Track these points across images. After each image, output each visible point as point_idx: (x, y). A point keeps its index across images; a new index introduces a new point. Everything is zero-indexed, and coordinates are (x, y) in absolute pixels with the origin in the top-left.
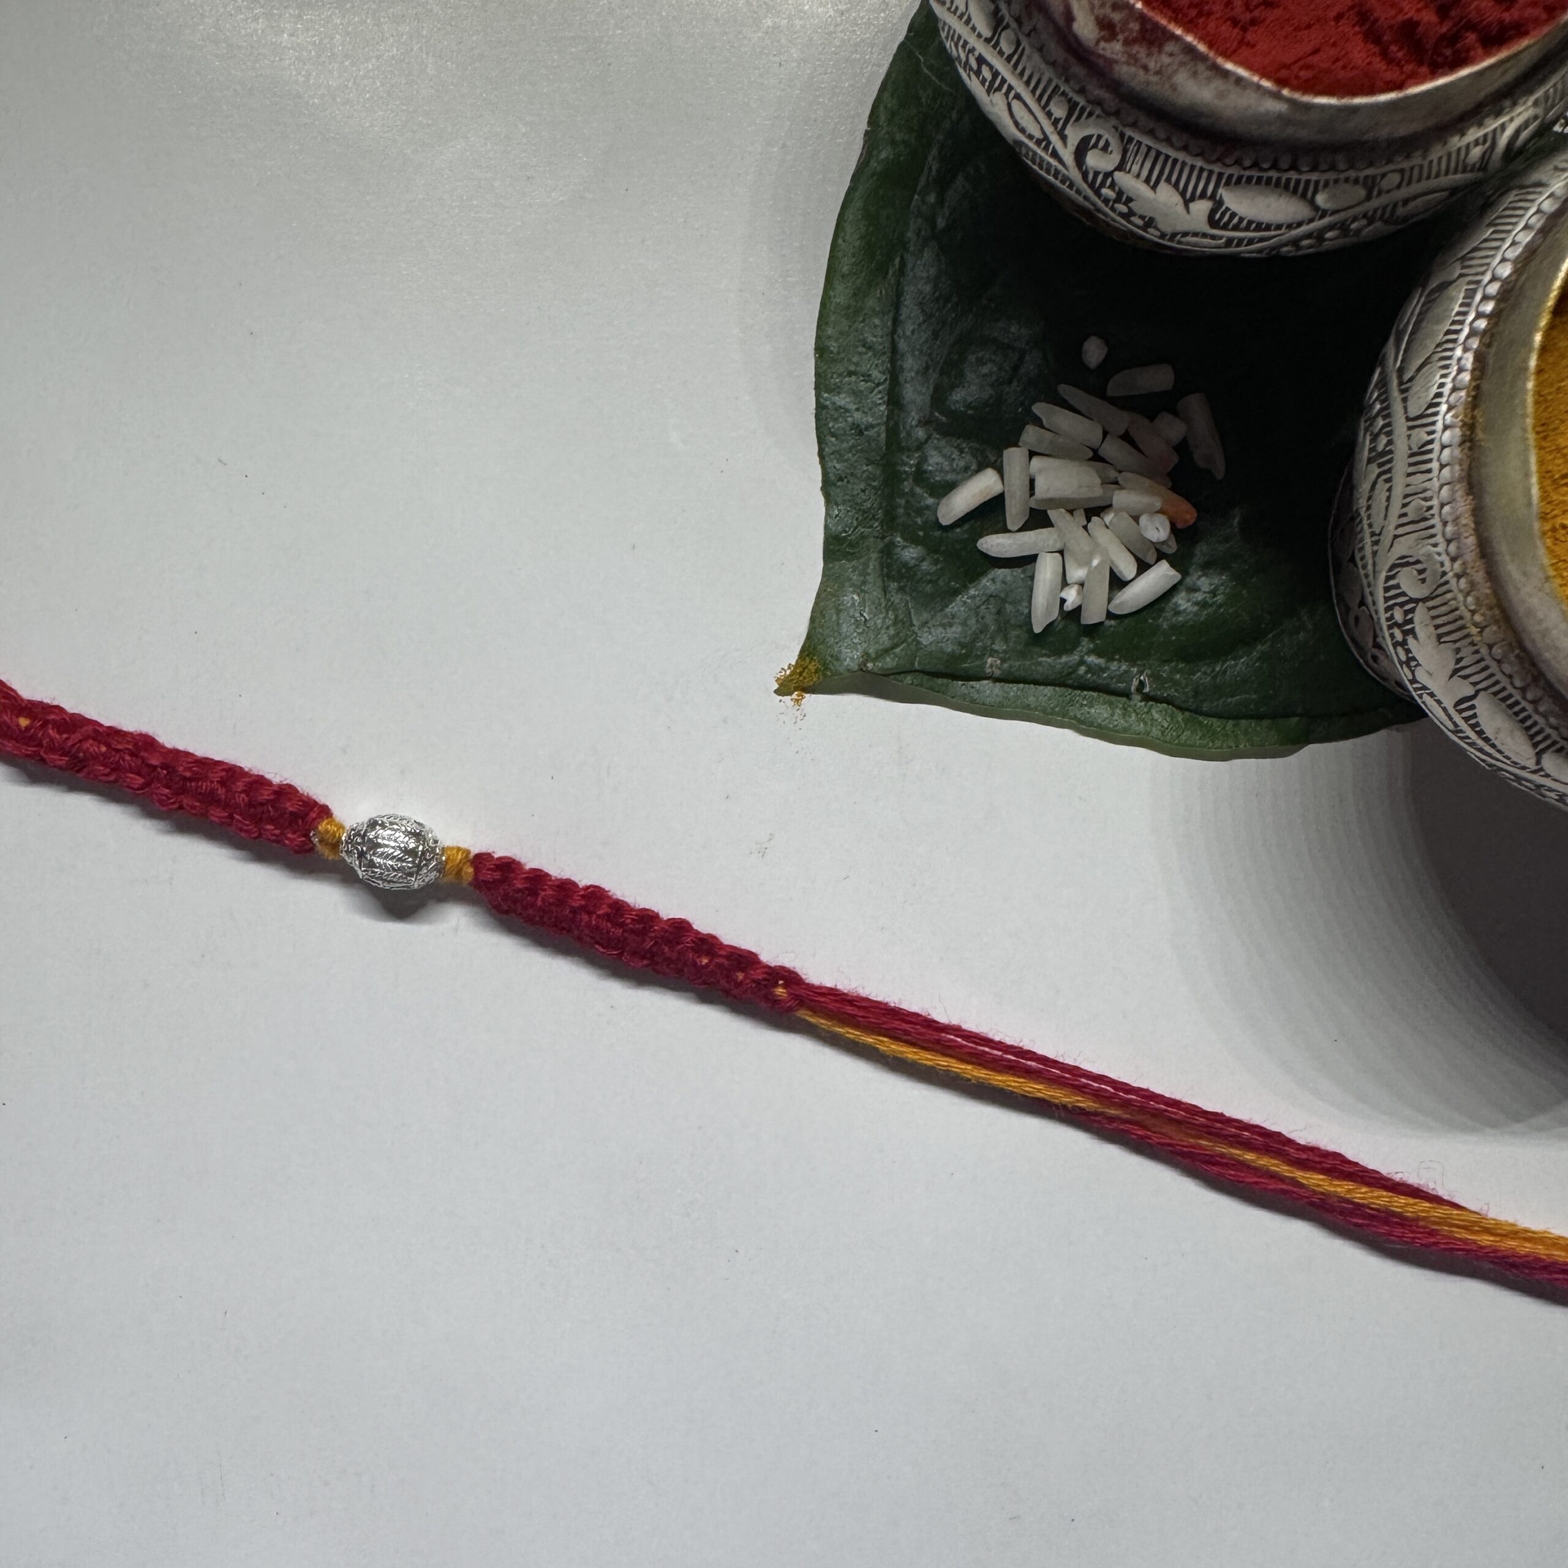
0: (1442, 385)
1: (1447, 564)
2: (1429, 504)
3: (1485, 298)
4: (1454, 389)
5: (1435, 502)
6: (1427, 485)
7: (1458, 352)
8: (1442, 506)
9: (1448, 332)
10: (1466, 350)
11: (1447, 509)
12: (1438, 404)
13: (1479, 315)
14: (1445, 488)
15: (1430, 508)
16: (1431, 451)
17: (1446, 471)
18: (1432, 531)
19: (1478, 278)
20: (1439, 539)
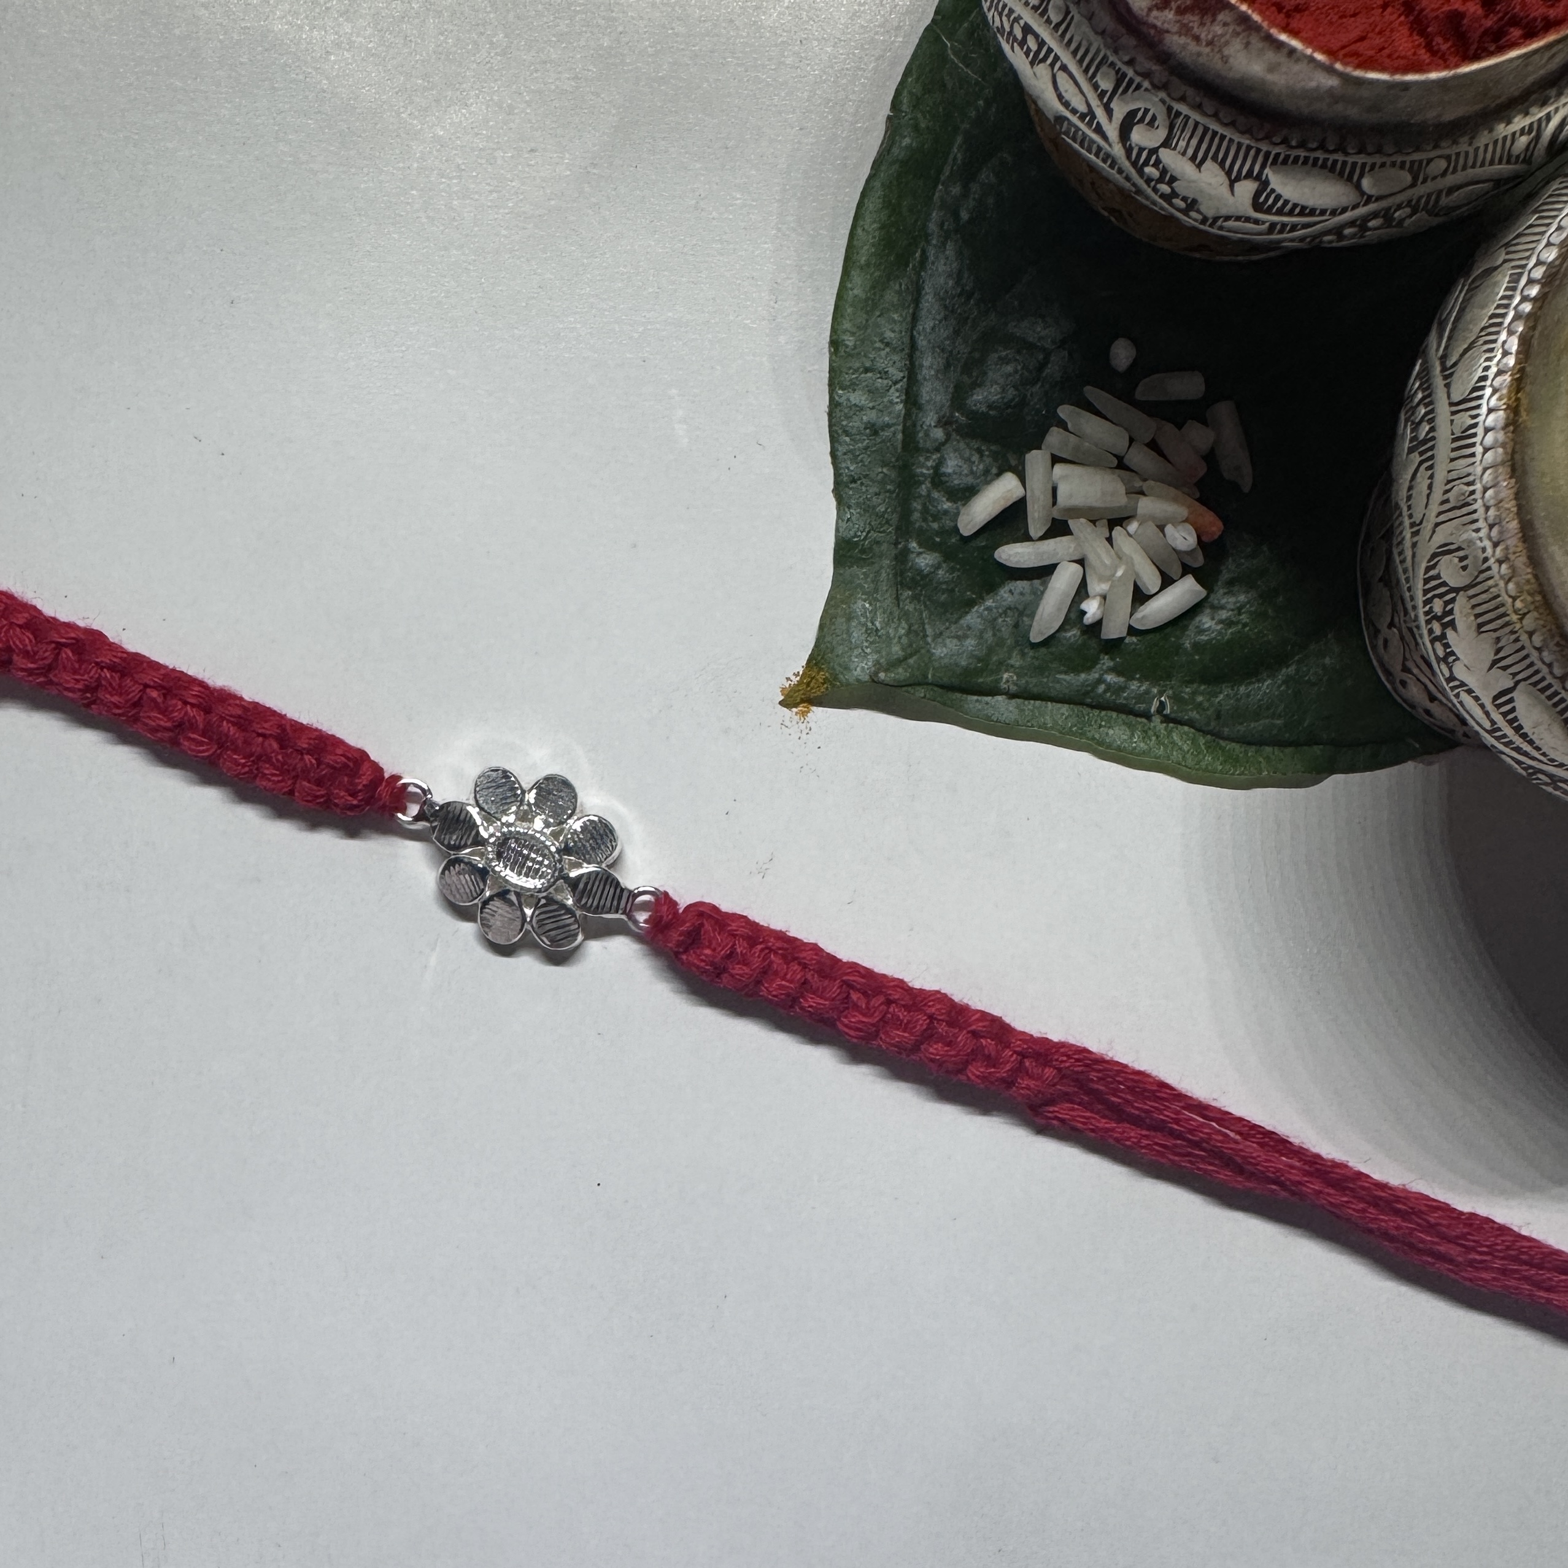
0: (1487, 369)
1: (1489, 551)
2: (1471, 488)
3: (1531, 282)
4: (1499, 373)
5: (1478, 486)
6: (1470, 469)
7: (1503, 336)
8: (1485, 490)
9: (1493, 316)
10: (1511, 333)
11: (1490, 493)
12: (1483, 388)
13: (1525, 299)
14: (1489, 472)
15: (1473, 492)
16: (1475, 435)
17: (1489, 454)
18: (1475, 516)
19: (1523, 262)
20: (1481, 524)
